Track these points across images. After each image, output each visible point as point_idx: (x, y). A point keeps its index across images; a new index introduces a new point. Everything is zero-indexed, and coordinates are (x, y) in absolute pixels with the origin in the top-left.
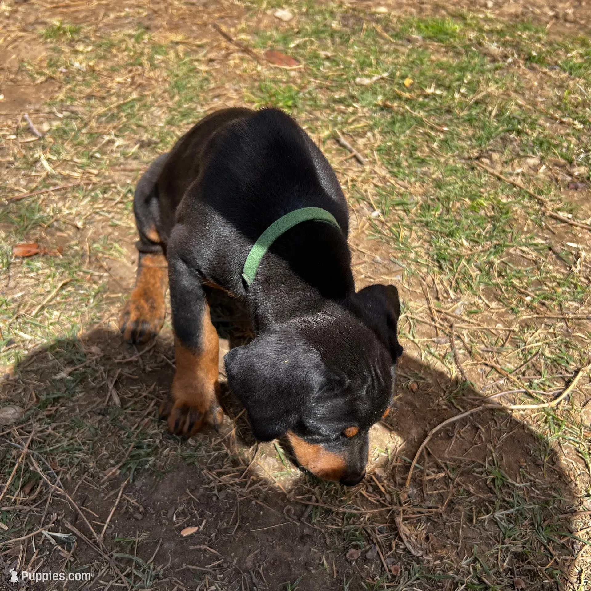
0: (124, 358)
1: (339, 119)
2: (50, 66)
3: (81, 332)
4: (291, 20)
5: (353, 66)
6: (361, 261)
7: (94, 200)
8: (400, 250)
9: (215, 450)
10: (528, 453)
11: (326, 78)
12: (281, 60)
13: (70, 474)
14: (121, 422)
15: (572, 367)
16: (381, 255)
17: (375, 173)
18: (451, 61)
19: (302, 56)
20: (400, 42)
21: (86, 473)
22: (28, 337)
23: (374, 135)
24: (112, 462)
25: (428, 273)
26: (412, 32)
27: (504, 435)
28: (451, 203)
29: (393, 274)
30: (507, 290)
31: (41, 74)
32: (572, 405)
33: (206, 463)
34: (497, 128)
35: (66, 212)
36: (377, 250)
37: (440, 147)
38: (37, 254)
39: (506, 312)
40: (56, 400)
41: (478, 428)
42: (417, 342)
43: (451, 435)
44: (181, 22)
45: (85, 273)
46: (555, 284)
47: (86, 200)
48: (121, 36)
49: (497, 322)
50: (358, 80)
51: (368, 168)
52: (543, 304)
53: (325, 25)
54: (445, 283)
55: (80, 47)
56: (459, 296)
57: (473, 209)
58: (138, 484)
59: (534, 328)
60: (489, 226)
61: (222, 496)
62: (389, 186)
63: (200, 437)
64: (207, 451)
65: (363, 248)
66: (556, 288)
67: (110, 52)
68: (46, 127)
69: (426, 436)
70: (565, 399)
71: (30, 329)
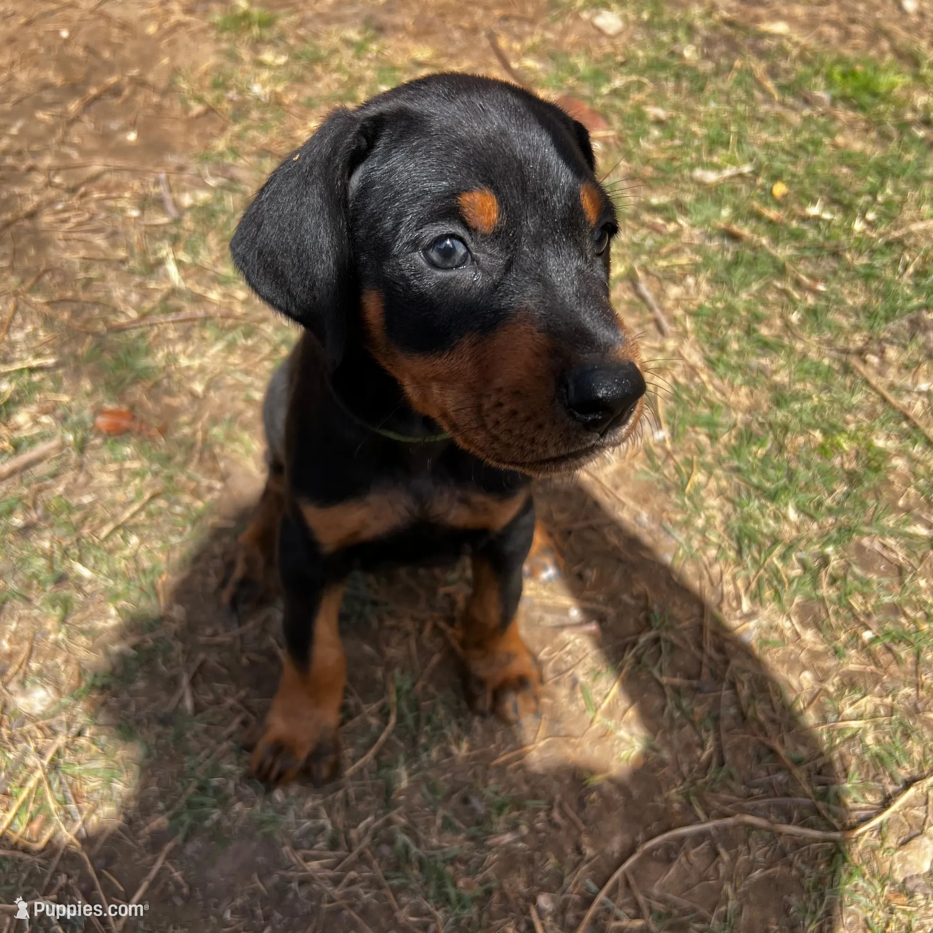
0: (215, 634)
1: (649, 242)
2: (216, 86)
3: (164, 578)
4: (619, 34)
5: (696, 143)
7: (231, 347)
8: (683, 508)
9: (308, 816)
10: (786, 911)
11: (647, 161)
14: (188, 740)
15: (903, 774)
16: (650, 512)
17: (681, 357)
18: (869, 149)
19: (619, 112)
20: (790, 100)
21: (123, 817)
22: (86, 573)
23: (697, 284)
24: (161, 805)
25: (716, 559)
26: (815, 86)
27: (757, 874)
28: (789, 435)
30: (837, 613)
31: (200, 100)
32: (883, 840)
33: (292, 835)
34: (909, 299)
35: (184, 362)
36: (646, 500)
37: (802, 322)
38: (129, 430)
39: (825, 653)
41: (717, 854)
42: (664, 683)
43: (673, 855)
44: (437, 21)
45: (190, 478)
46: (920, 614)
47: (220, 346)
48: (335, 40)
49: (804, 668)
50: (698, 173)
51: (671, 344)
52: (889, 649)
53: (672, 54)
54: (740, 583)
55: (268, 56)
56: (755, 609)
57: (823, 451)
58: (190, 849)
59: (860, 690)
60: (841, 488)
61: (303, 893)
62: (697, 386)
63: (294, 789)
64: (298, 817)
65: (625, 493)
66: (919, 622)
67: (312, 71)
68: (187, 200)
69: (632, 851)
70: (872, 830)
71: (92, 561)
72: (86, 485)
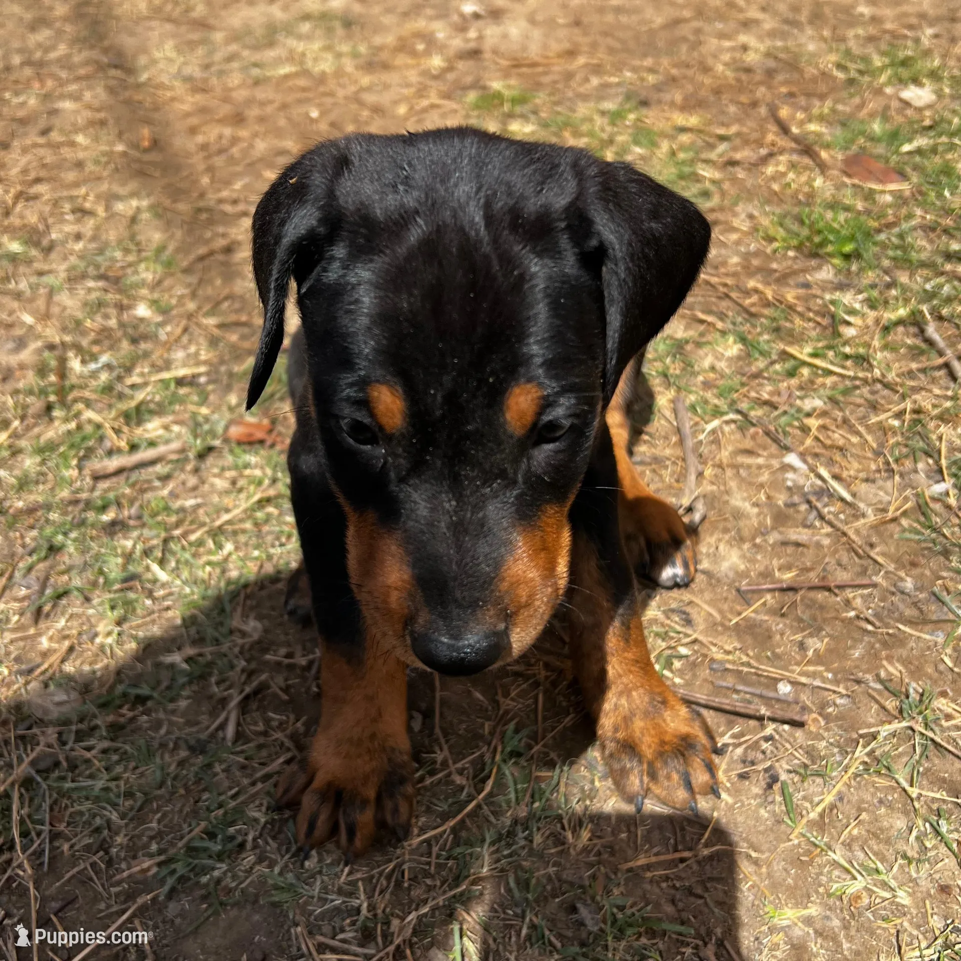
0: (289, 655)
1: (946, 289)
4: (927, 106)
6: (865, 581)
9: (340, 892)
11: (950, 212)
12: (870, 172)
13: (72, 847)
14: (216, 775)
16: (918, 578)
19: (919, 169)
21: (101, 853)
22: (163, 576)
24: (154, 847)
29: (929, 627)
33: (311, 913)
36: (914, 565)
38: (261, 442)
40: (141, 700)
42: (914, 796)
44: (712, 97)
58: (173, 908)
64: (325, 889)
65: (883, 554)
71: (173, 564)
72: (195, 488)
